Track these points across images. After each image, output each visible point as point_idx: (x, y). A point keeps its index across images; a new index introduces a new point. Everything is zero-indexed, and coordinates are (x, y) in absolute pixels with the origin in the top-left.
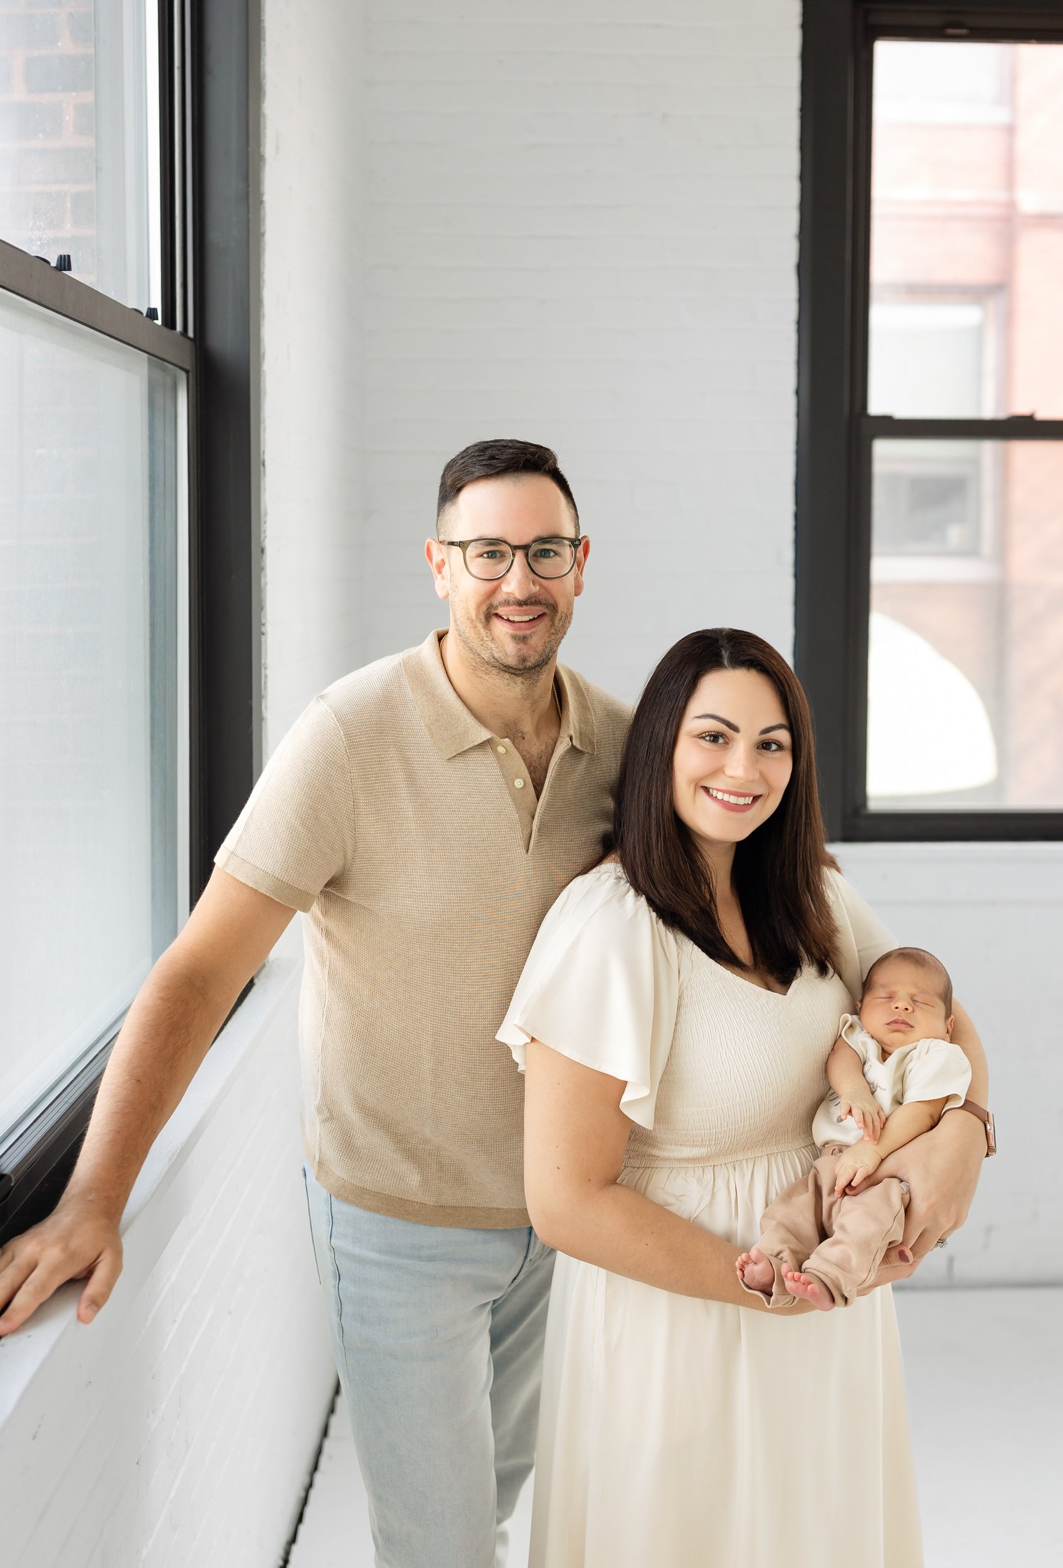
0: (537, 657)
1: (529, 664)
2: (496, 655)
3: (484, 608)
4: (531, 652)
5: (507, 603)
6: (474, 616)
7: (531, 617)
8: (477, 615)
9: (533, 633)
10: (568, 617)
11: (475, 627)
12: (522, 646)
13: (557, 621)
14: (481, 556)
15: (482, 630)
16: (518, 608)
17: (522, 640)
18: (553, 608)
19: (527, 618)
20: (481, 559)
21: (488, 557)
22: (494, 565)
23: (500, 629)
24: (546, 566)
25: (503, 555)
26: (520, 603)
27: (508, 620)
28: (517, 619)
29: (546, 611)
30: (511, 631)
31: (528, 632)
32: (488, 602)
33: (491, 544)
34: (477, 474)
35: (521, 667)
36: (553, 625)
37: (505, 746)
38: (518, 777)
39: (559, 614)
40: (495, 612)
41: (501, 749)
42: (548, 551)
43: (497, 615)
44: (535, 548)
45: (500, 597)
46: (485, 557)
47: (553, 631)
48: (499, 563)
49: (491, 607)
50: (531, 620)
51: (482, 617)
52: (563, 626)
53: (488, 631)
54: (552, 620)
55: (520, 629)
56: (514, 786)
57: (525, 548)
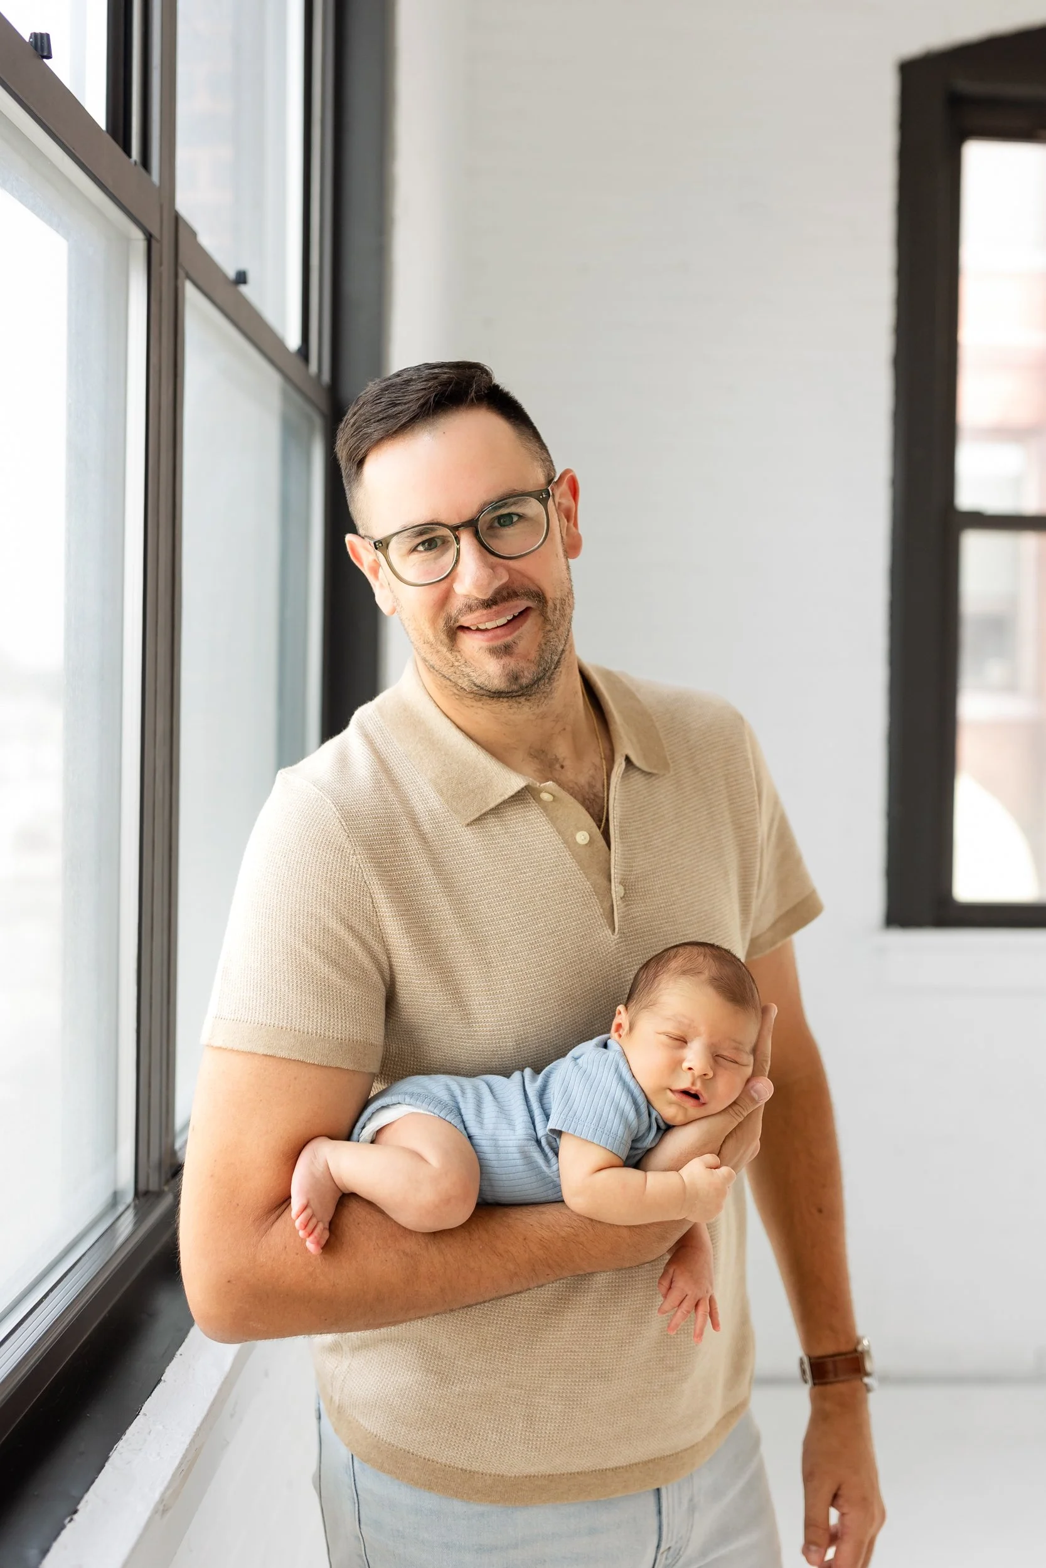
0: (533, 668)
1: (524, 681)
2: (478, 682)
3: (441, 623)
4: (523, 664)
5: (470, 608)
6: (432, 638)
7: (509, 618)
8: (435, 636)
9: (519, 637)
10: (566, 602)
11: (438, 652)
12: (506, 660)
13: (549, 614)
14: (414, 549)
15: (448, 655)
16: (485, 612)
17: (504, 651)
18: (540, 597)
19: (503, 621)
20: (415, 556)
21: (426, 550)
22: (436, 558)
23: (471, 644)
24: (511, 540)
25: (445, 541)
26: (488, 604)
27: (478, 630)
28: (489, 625)
29: (529, 604)
30: (485, 644)
31: (509, 639)
32: (444, 615)
33: (421, 534)
34: (376, 436)
35: (515, 687)
36: (546, 620)
37: (548, 790)
38: (579, 829)
39: (550, 603)
40: (458, 624)
41: (546, 796)
42: (510, 515)
43: (462, 628)
44: (485, 519)
45: (457, 603)
46: (420, 552)
47: (549, 627)
48: (443, 554)
49: (449, 619)
50: (509, 621)
51: (443, 637)
52: (563, 616)
53: (457, 653)
54: (543, 614)
55: (497, 637)
56: (576, 843)
57: (471, 524)
